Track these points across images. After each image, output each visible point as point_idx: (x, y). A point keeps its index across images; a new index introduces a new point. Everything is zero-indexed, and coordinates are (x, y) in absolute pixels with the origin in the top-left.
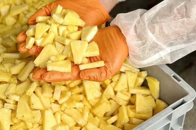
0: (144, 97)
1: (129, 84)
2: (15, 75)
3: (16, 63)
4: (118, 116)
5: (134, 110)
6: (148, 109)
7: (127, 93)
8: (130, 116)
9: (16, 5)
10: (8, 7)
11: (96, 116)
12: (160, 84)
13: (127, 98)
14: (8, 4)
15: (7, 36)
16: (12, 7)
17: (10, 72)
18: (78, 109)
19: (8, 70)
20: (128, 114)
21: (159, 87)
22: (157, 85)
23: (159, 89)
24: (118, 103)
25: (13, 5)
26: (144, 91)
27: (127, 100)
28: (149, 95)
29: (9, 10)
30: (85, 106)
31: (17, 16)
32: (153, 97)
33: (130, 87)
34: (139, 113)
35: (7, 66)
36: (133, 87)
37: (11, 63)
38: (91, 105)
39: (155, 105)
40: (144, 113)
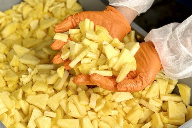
0: (176, 103)
1: (160, 91)
2: (50, 85)
3: (51, 73)
4: (152, 122)
5: (168, 116)
6: (181, 115)
7: (159, 100)
8: (164, 122)
9: (44, 19)
10: (37, 21)
11: (131, 123)
12: (191, 91)
13: (159, 104)
14: (38, 18)
15: (40, 48)
16: (41, 21)
17: (46, 82)
18: (113, 116)
19: (45, 80)
20: (162, 120)
21: (190, 93)
22: (188, 92)
23: (190, 95)
24: (151, 110)
25: (42, 19)
26: (175, 98)
27: (159, 106)
28: (180, 102)
29: (39, 24)
30: (119, 113)
31: (46, 30)
32: (184, 104)
33: (162, 94)
34: (172, 119)
35: (43, 76)
36: (164, 94)
37: (47, 74)
38: (125, 112)
39: (187, 111)
40: (177, 119)
